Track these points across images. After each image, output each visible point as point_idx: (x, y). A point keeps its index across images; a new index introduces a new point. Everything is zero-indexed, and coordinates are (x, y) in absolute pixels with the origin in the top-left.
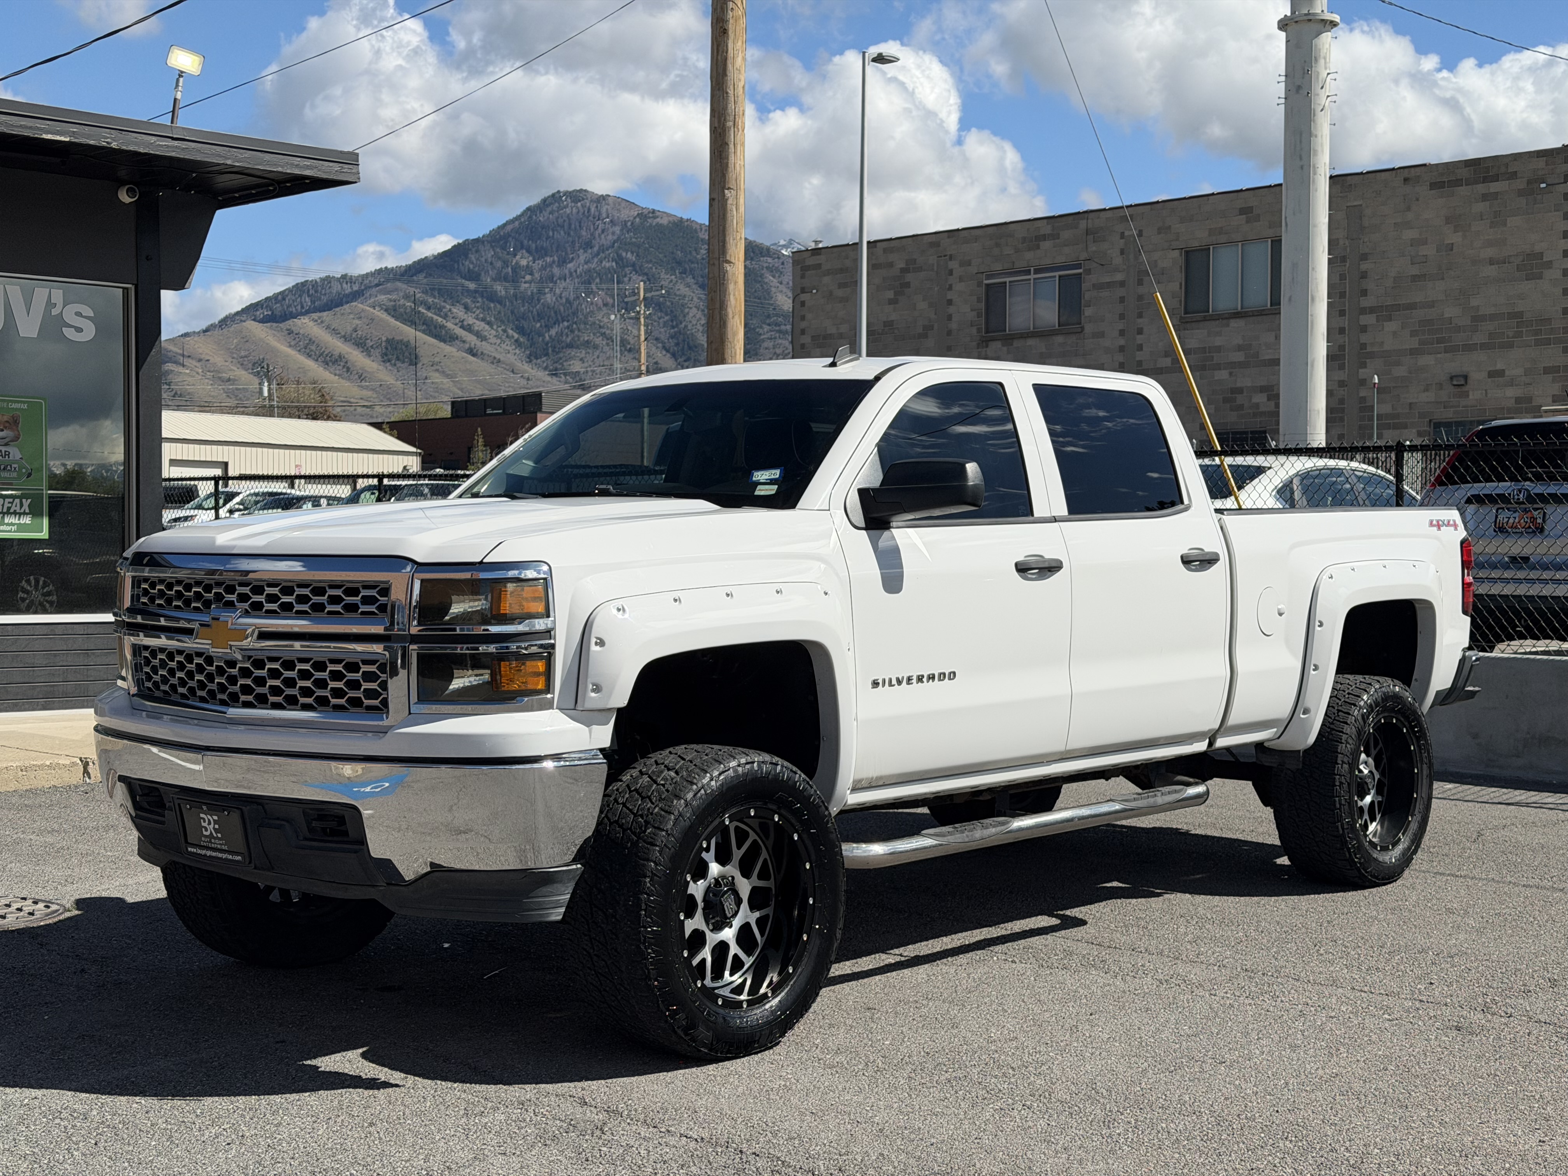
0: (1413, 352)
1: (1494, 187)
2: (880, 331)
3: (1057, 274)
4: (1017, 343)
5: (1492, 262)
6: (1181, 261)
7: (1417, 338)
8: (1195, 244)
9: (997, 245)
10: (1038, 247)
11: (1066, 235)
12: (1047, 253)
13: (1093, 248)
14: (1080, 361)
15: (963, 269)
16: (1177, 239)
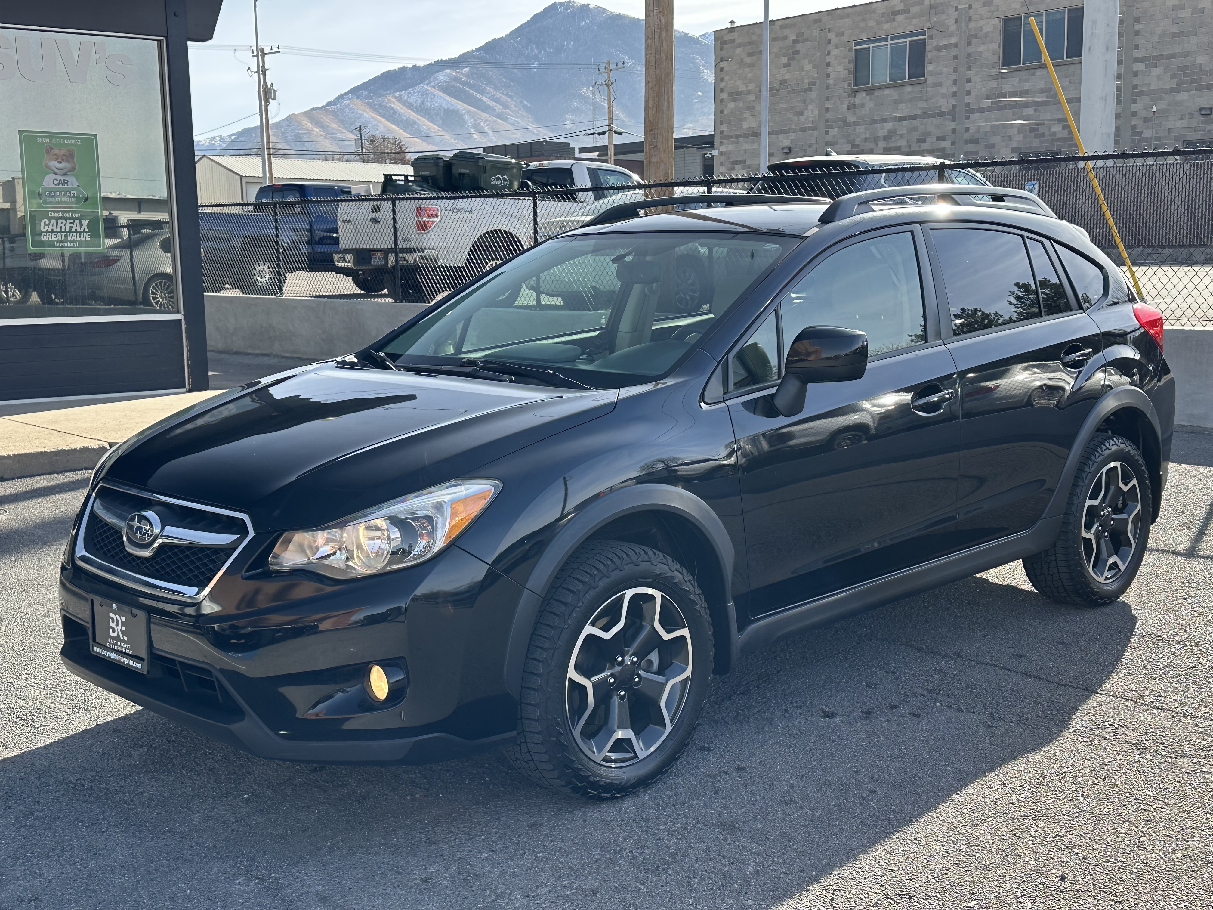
0: (1173, 91)
2: (777, 88)
3: (908, 40)
4: (877, 93)
6: (1000, 26)
7: (1176, 80)
8: (1010, 14)
9: (864, 20)
10: (894, 20)
11: (915, 10)
12: (901, 25)
13: (934, 19)
14: (924, 105)
15: (838, 38)
16: (997, 11)
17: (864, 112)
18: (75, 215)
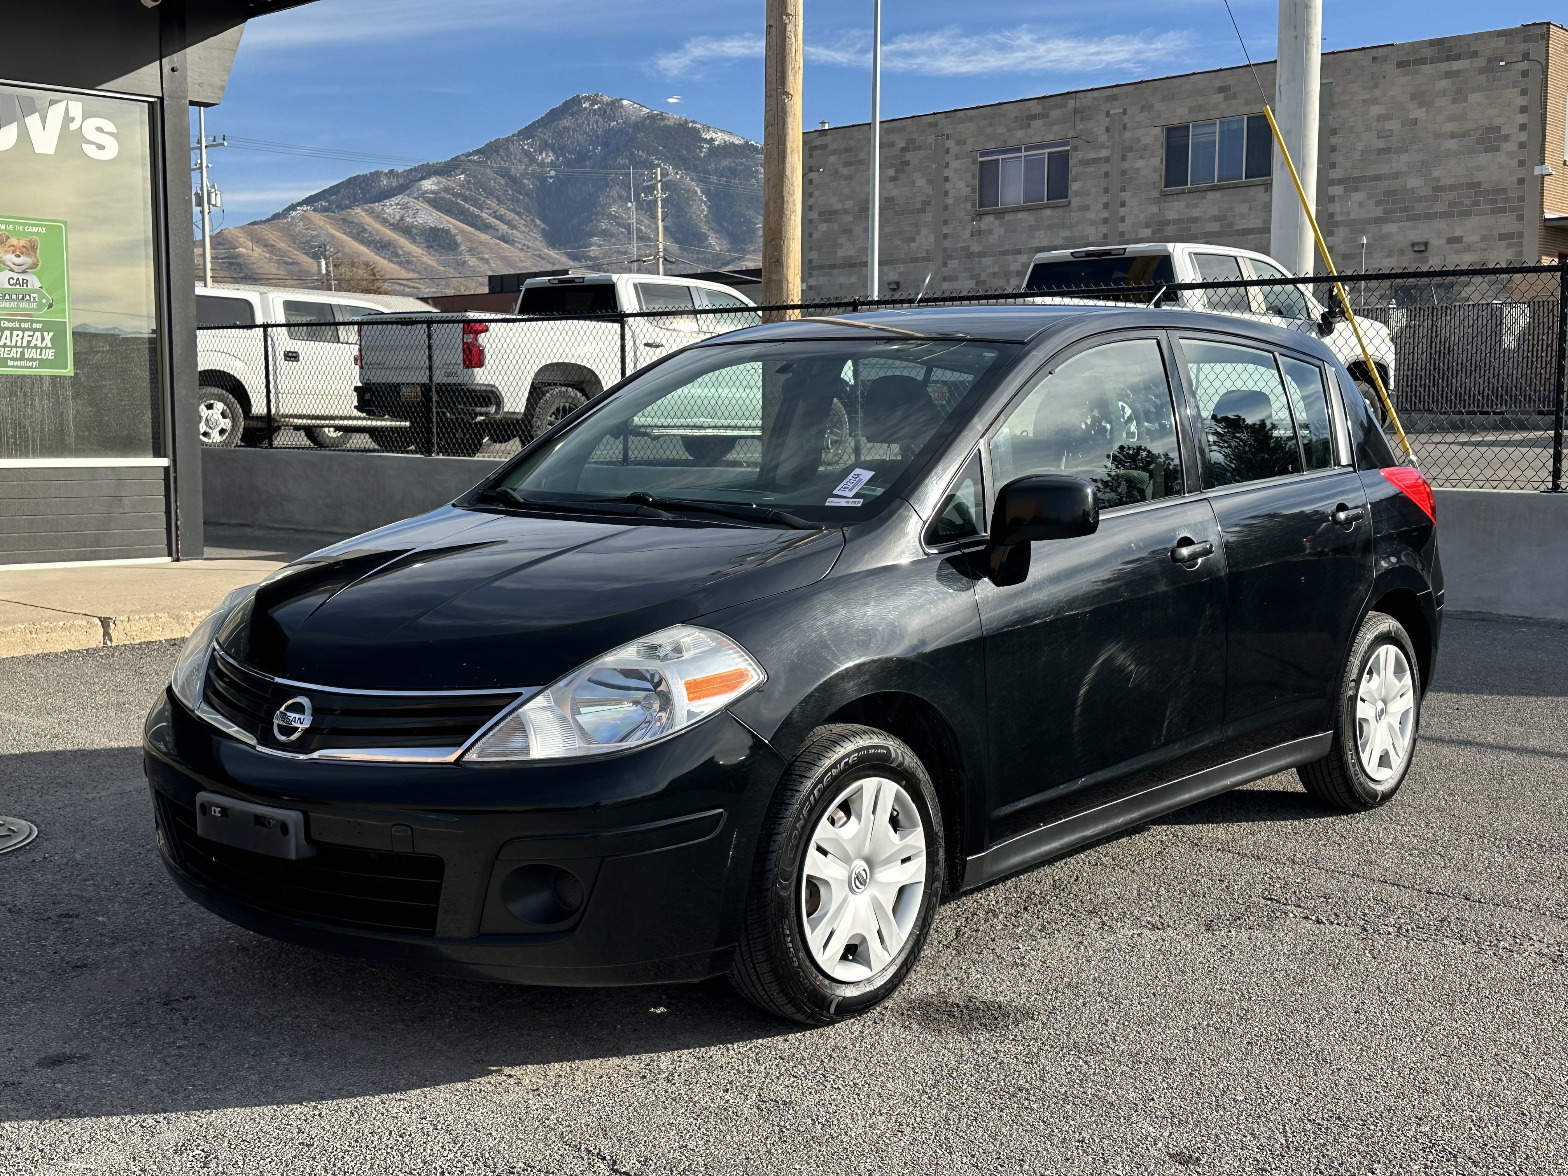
0: (1378, 221)
1: (1457, 65)
3: (1046, 151)
4: (1008, 217)
5: (1453, 135)
6: (1162, 137)
7: (1381, 208)
8: (1175, 122)
9: (991, 125)
10: (1029, 126)
11: (1055, 114)
12: (1038, 131)
13: (1080, 126)
14: (1067, 233)
15: (958, 147)
16: (1159, 117)
17: (993, 239)
18: (34, 326)
